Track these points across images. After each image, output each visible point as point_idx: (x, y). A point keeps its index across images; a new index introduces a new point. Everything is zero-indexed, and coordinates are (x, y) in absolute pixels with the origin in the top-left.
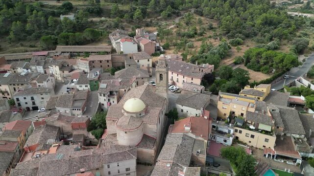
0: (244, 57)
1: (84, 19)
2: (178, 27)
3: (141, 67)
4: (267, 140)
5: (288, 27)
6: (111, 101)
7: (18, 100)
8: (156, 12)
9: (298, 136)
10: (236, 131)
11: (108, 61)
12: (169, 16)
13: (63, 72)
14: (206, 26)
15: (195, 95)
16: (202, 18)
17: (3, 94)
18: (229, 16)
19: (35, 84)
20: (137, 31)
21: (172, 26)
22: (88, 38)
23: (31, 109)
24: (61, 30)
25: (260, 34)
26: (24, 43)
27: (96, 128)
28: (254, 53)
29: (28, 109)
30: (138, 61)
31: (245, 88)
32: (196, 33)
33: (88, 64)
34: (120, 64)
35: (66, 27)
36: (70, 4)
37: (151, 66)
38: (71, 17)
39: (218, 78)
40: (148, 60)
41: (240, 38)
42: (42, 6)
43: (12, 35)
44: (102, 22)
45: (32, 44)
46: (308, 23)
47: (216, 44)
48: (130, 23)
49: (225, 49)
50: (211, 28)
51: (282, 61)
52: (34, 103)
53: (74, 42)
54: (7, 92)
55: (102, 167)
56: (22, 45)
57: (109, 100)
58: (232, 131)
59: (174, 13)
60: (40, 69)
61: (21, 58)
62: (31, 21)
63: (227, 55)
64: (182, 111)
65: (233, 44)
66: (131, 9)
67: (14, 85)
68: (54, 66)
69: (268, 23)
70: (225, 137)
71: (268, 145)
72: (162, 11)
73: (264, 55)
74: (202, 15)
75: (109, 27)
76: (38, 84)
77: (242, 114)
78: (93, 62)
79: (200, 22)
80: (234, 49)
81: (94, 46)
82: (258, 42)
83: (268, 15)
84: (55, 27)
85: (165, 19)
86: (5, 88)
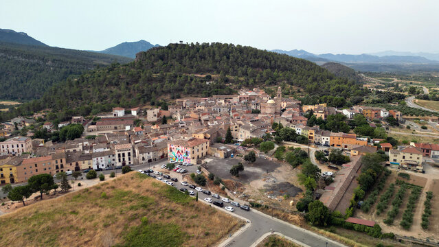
6: (257, 107)
7: (214, 110)
8: (262, 82)
11: (248, 98)
12: (270, 84)
13: (226, 103)
14: (296, 90)
20: (254, 89)
22: (227, 92)
24: (210, 89)
26: (192, 95)
31: (315, 105)
33: (239, 99)
35: (213, 87)
36: (210, 76)
42: (195, 77)
44: (230, 86)
45: (197, 95)
48: (247, 87)
50: (299, 91)
53: (220, 94)
54: (203, 110)
59: (273, 82)
66: (246, 80)
67: (207, 106)
68: (221, 101)
72: (265, 81)
74: (292, 85)
75: (236, 88)
78: (241, 98)
79: (291, 88)
81: (232, 96)
84: (206, 87)
85: (267, 85)
86: (203, 108)
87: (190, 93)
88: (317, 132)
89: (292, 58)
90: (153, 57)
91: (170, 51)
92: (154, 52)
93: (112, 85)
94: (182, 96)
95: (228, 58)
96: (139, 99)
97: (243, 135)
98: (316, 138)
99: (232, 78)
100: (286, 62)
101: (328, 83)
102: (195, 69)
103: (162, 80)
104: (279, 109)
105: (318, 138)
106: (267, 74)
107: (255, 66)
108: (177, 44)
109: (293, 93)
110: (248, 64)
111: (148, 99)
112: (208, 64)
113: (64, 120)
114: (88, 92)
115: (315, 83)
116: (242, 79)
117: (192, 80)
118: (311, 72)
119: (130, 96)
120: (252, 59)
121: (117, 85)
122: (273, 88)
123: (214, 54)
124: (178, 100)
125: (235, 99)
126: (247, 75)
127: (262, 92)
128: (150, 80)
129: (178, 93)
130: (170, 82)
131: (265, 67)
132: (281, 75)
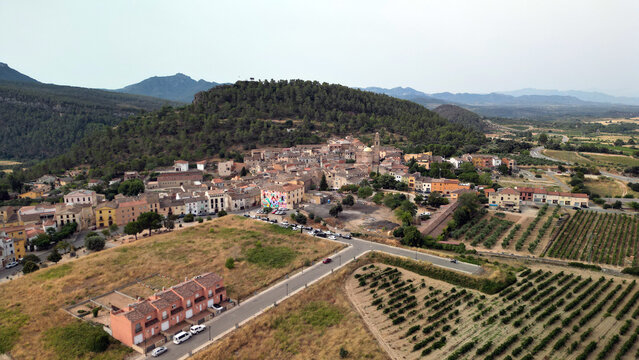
1: (306, 131)
8: (355, 129)
12: (366, 131)
14: (398, 139)
16: (394, 134)
20: (346, 137)
22: (313, 142)
24: (293, 137)
26: (270, 145)
35: (296, 135)
36: (290, 122)
42: (273, 123)
43: (262, 140)
44: (317, 133)
45: (275, 145)
46: (494, 142)
48: (337, 134)
50: (401, 140)
59: (369, 130)
62: (271, 132)
66: (335, 126)
72: (359, 128)
74: (393, 132)
75: (325, 137)
79: (392, 136)
84: (288, 135)
85: (363, 133)
86: (286, 159)
87: (268, 142)
88: (417, 179)
89: (393, 99)
90: (216, 98)
91: (238, 91)
92: (218, 92)
93: (167, 134)
94: (257, 146)
95: (313, 99)
96: (205, 151)
97: (339, 182)
98: (417, 184)
99: (319, 124)
100: (385, 104)
101: (438, 130)
102: (271, 114)
103: (231, 126)
104: (376, 158)
105: (418, 185)
106: (362, 119)
107: (346, 109)
108: (247, 82)
109: (394, 142)
110: (337, 106)
111: (215, 150)
112: (288, 106)
113: (113, 177)
114: (136, 143)
115: (422, 130)
116: (331, 125)
117: (268, 126)
118: (417, 117)
119: (192, 147)
120: (343, 101)
121: (174, 133)
122: (368, 136)
123: (295, 94)
124: (253, 151)
125: (325, 149)
126: (337, 120)
127: (355, 141)
128: (216, 127)
129: (252, 142)
130: (243, 129)
131: (359, 111)
132: (379, 120)
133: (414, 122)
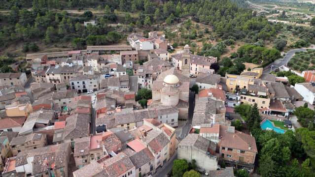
0: (238, 53)
1: (105, 24)
2: (180, 31)
3: (161, 59)
4: (264, 102)
5: (269, 31)
6: (148, 82)
7: (73, 84)
8: (161, 19)
9: (285, 100)
10: (242, 98)
11: (135, 55)
12: (172, 22)
13: (100, 65)
14: (203, 30)
15: (209, 76)
16: (199, 24)
17: (55, 82)
18: (221, 22)
19: (82, 73)
20: (149, 34)
21: (176, 30)
22: (110, 40)
23: (82, 91)
24: (87, 34)
25: (247, 36)
26: (57, 44)
27: (141, 99)
28: (247, 49)
29: (80, 91)
30: (159, 55)
31: (244, 71)
32: (196, 36)
33: (121, 58)
34: (144, 58)
35: (91, 31)
36: (90, 13)
37: (168, 59)
38: (93, 23)
39: (222, 67)
40: (167, 54)
41: (232, 39)
42: (68, 14)
43: (47, 38)
44: (118, 27)
45: (64, 45)
46: (285, 28)
47: (214, 44)
48: (140, 28)
49: (223, 47)
50: (207, 32)
51: (268, 54)
52: (84, 87)
53: (100, 43)
54: (58, 80)
55: (157, 118)
56: (56, 46)
57: (146, 81)
58: (239, 98)
59: (175, 20)
60: (80, 63)
61: (59, 56)
62: (61, 27)
63: (224, 52)
64: (201, 87)
65: (227, 44)
66: (140, 17)
67: (65, 74)
68: (92, 60)
69: (253, 27)
70: (235, 102)
71: (264, 106)
72: (165, 18)
73: (254, 50)
74: (198, 22)
75: (125, 31)
76: (84, 73)
77: (245, 87)
78: (124, 56)
79: (198, 27)
80: (229, 48)
81: (118, 46)
82: (247, 42)
83: (252, 21)
84: (82, 31)
85: (169, 25)
86: (57, 76)
99: (123, 14)
102: (70, 3)
106: (169, 8)
116: (136, 16)
117: (60, 19)
122: (175, 28)
126: (144, 9)
129: (35, 41)
130: (25, 24)
132: (185, 9)
133: (216, 9)
